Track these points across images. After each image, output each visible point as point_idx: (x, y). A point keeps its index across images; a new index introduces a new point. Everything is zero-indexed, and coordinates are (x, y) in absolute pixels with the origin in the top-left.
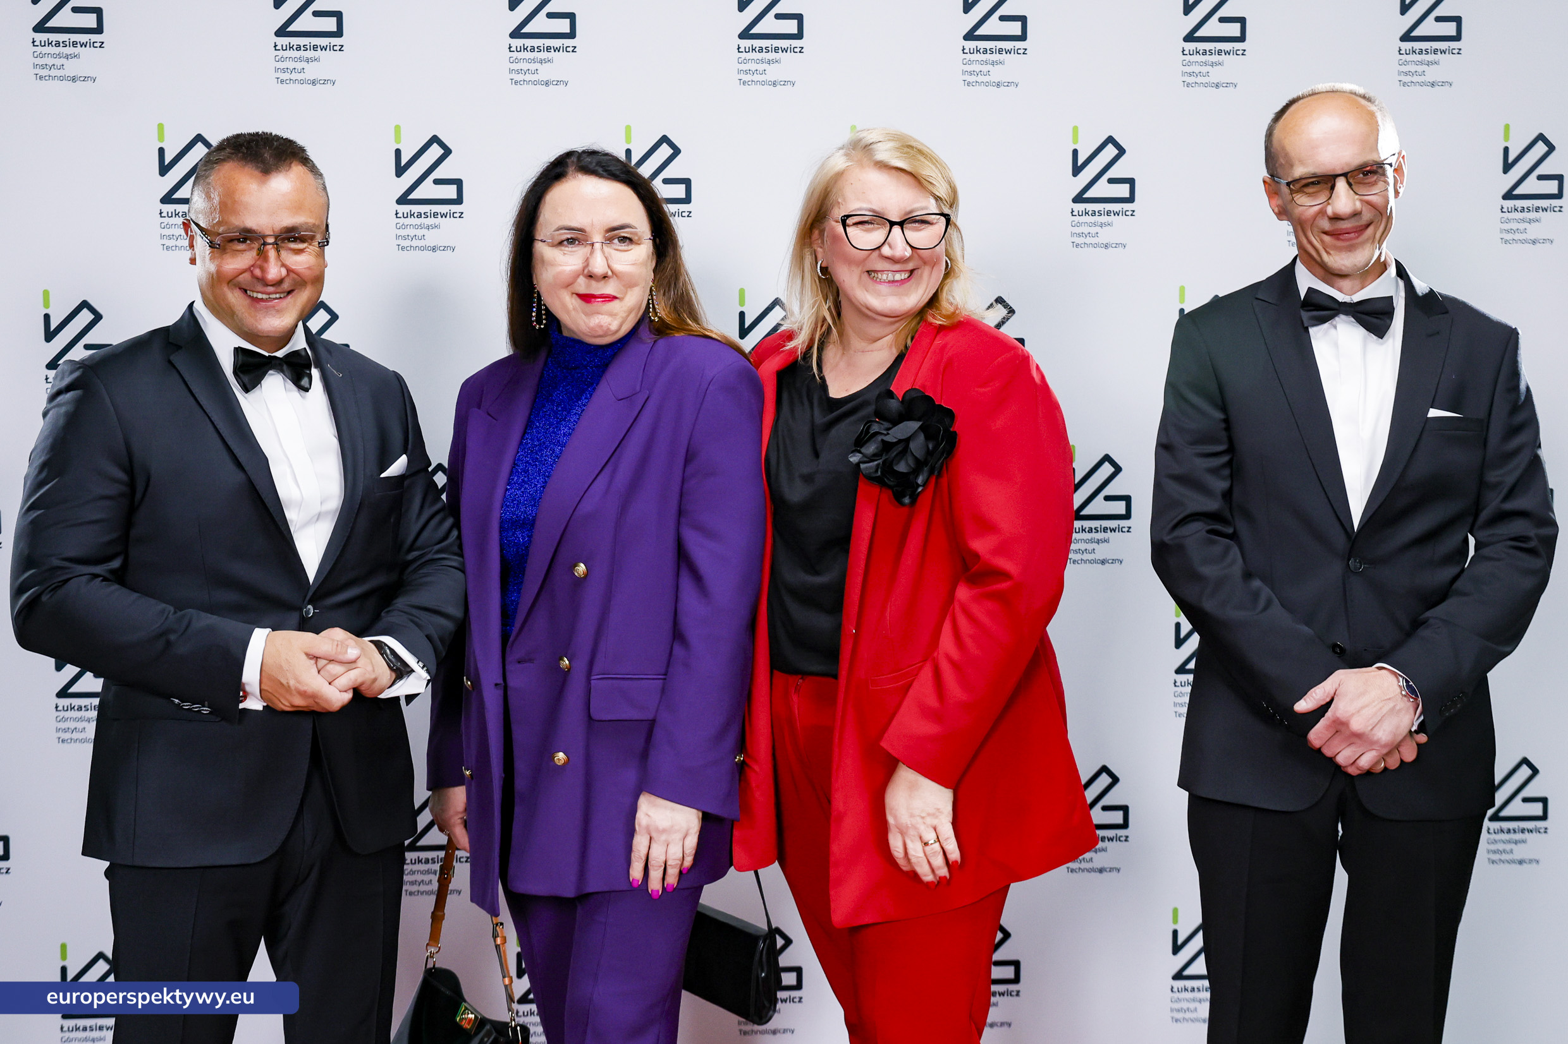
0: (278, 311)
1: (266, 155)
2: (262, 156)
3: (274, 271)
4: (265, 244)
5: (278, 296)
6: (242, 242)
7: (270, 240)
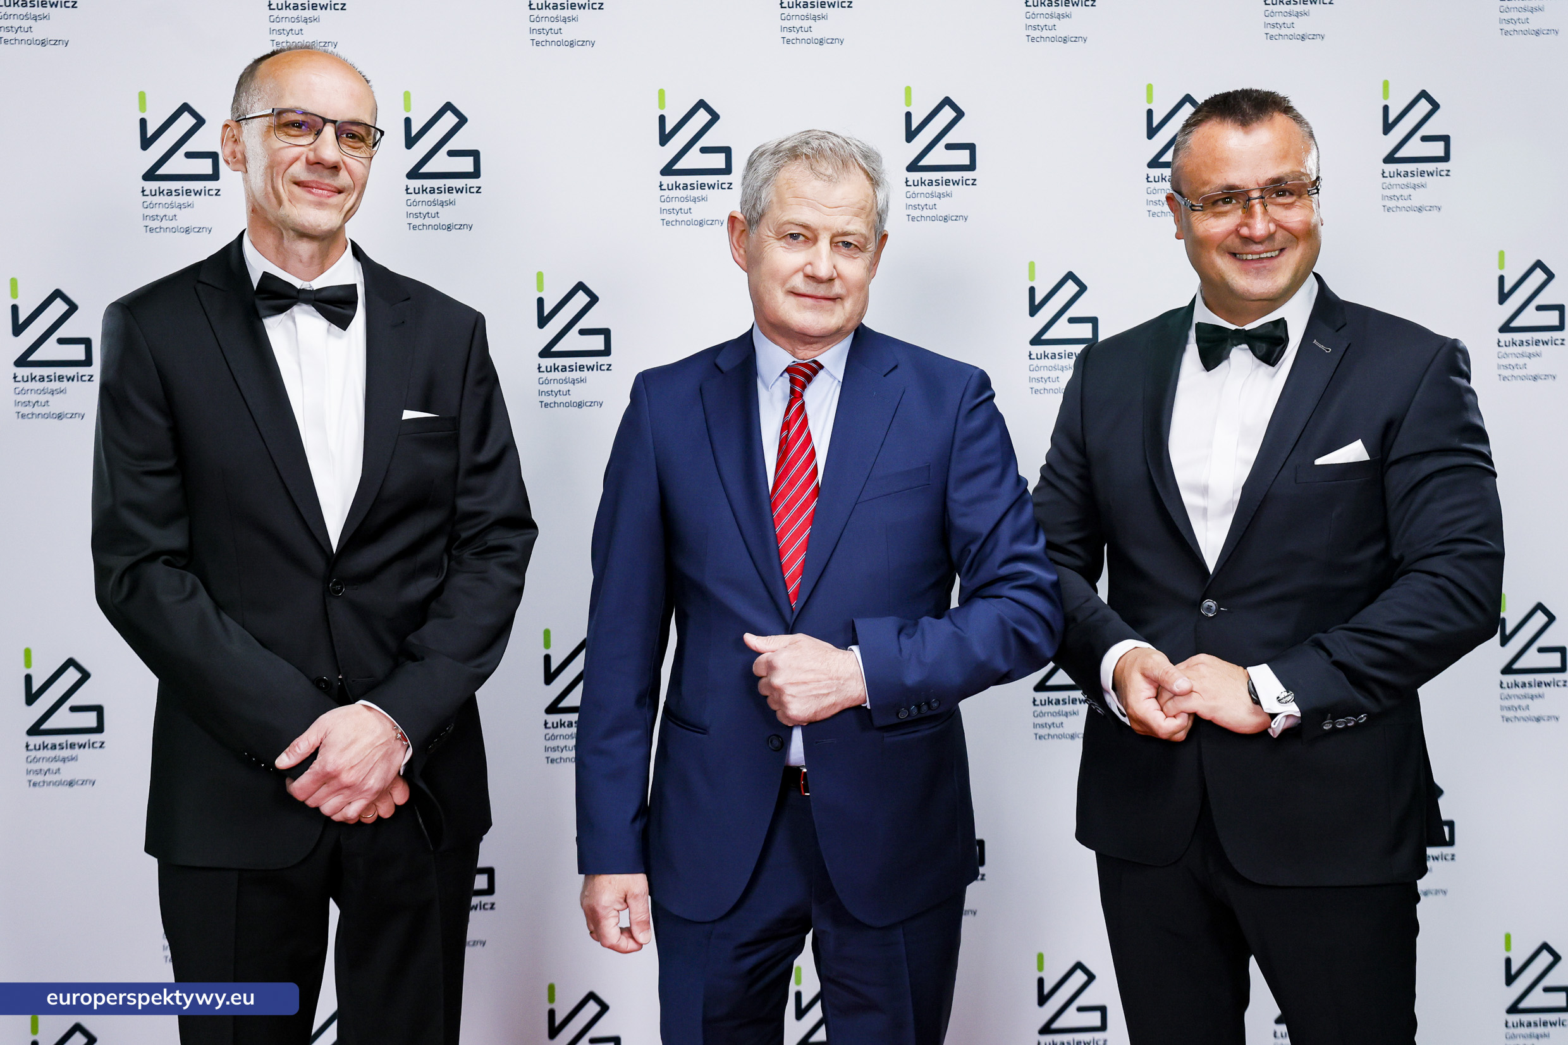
0: (1270, 271)
1: (1245, 106)
2: (1242, 108)
3: (1260, 227)
4: (1249, 199)
5: (1269, 255)
7: (1256, 194)
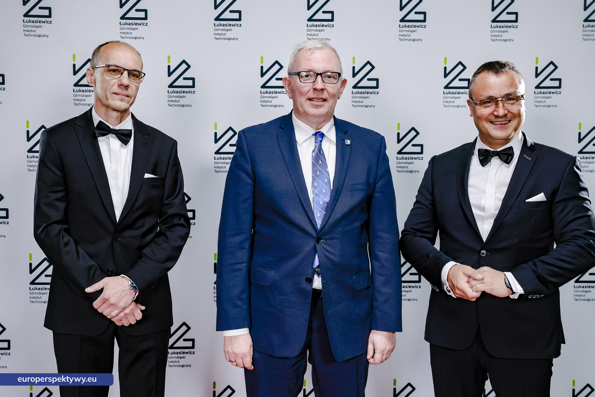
0: (505, 128)
1: (497, 67)
2: (495, 67)
3: (501, 112)
4: (498, 101)
5: (505, 122)
6: (489, 103)
7: (500, 99)
